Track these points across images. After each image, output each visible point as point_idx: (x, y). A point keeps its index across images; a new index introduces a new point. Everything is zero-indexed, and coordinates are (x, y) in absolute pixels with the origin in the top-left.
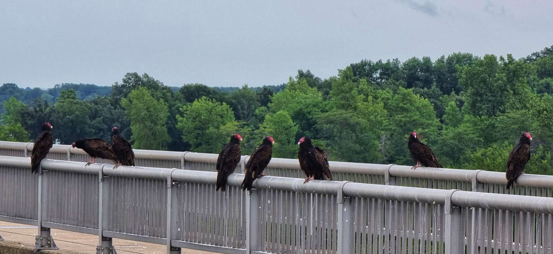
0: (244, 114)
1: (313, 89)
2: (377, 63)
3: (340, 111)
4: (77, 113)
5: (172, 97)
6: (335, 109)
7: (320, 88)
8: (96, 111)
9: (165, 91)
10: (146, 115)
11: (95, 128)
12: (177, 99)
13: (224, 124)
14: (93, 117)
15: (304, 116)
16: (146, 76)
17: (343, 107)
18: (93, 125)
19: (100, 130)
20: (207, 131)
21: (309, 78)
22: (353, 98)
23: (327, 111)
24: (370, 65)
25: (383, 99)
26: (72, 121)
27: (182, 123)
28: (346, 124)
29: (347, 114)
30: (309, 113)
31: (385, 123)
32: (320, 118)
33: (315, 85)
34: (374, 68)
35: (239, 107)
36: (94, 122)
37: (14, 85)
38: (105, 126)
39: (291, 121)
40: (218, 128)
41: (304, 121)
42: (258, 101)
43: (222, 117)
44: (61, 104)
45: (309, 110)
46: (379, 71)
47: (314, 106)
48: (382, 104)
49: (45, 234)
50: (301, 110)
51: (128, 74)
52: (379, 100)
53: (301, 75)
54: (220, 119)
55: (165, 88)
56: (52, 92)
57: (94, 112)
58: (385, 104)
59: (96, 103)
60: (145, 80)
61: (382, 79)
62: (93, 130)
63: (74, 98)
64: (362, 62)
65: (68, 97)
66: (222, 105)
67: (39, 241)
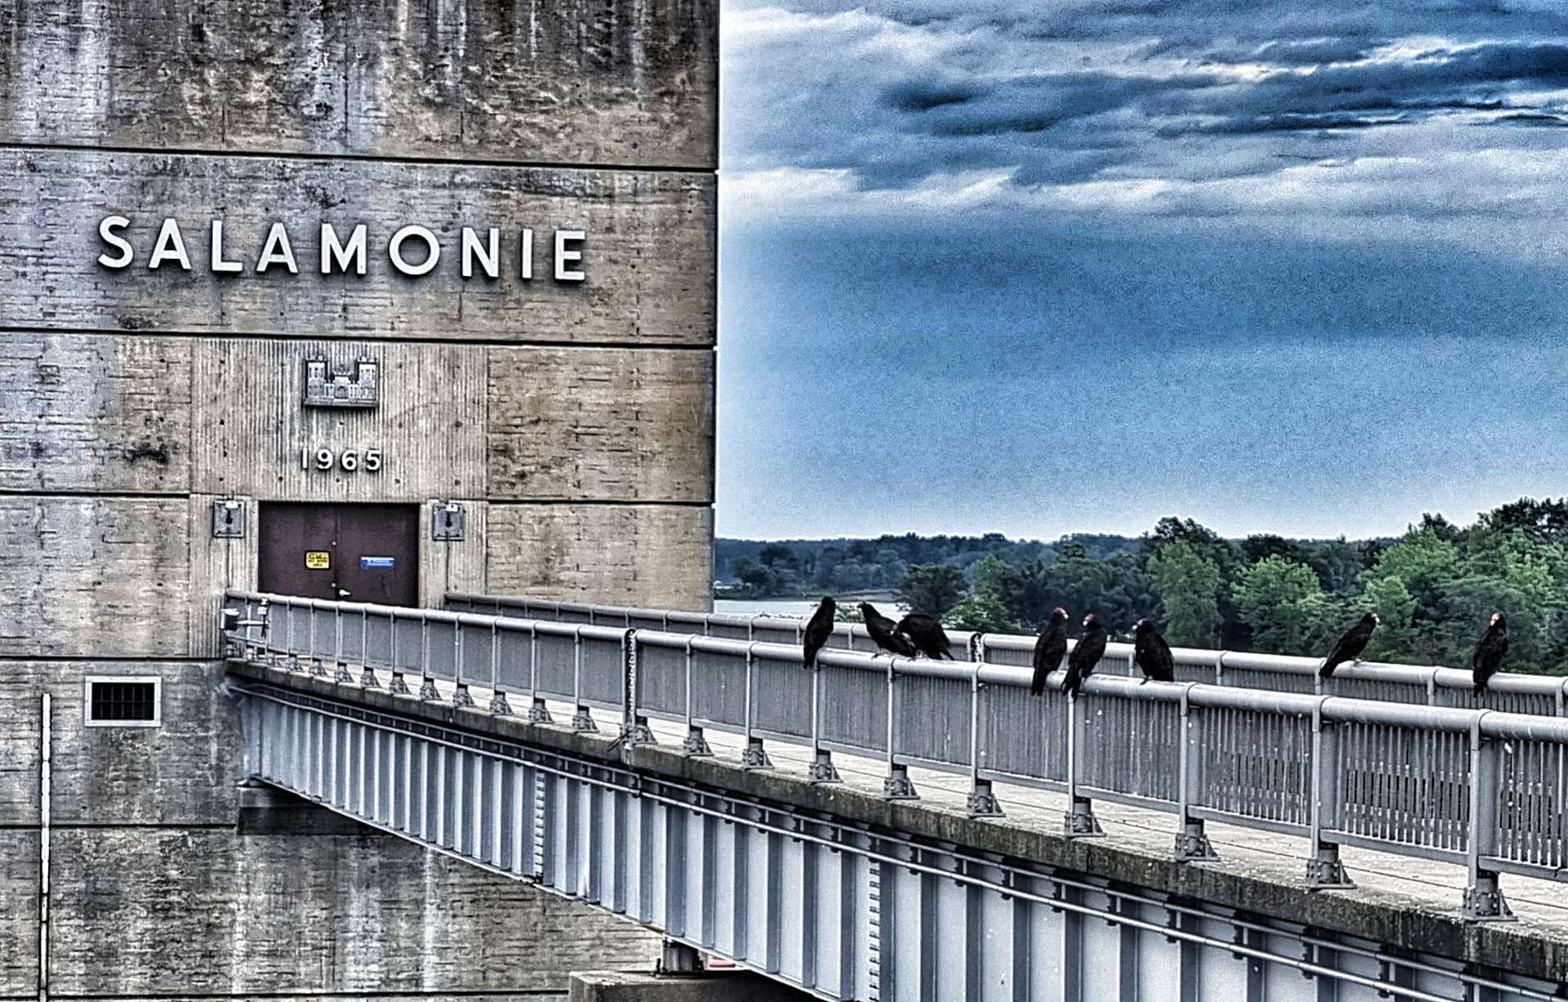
0: (1338, 580)
1: (1446, 543)
2: (1543, 504)
3: (1480, 577)
4: (1086, 578)
5: (1230, 554)
6: (1472, 573)
7: (1455, 541)
8: (1115, 574)
9: (1218, 546)
10: (1185, 581)
11: (1114, 601)
12: (1236, 558)
13: (1304, 596)
14: (1110, 585)
15: (1426, 584)
16: (1191, 522)
17: (1484, 570)
18: (1111, 598)
19: (1121, 604)
20: (1279, 606)
21: (1438, 527)
22: (1502, 556)
23: (1461, 577)
24: (1532, 506)
25: (1549, 558)
26: (1078, 591)
27: (1240, 593)
28: (1489, 597)
29: (1492, 581)
30: (1435, 580)
31: (1550, 595)
32: (1449, 587)
33: (1448, 537)
34: (1538, 512)
35: (1332, 571)
36: (1112, 592)
37: (1000, 535)
38: (1129, 600)
39: (1406, 591)
40: (1293, 602)
41: (1427, 593)
42: (1360, 561)
43: (1300, 585)
44: (1062, 565)
45: (1433, 575)
46: (1546, 516)
47: (1443, 569)
48: (1546, 567)
49: (823, 760)
50: (1422, 574)
51: (1164, 520)
52: (1543, 559)
53: (1428, 520)
54: (1297, 589)
55: (1220, 541)
56: (1055, 546)
57: (1111, 576)
58: (1551, 567)
59: (1115, 564)
60: (1190, 528)
61: (1551, 528)
62: (1110, 605)
63: (1082, 556)
64: (1521, 502)
65: (1074, 555)
66: (1301, 566)
67: (814, 771)
